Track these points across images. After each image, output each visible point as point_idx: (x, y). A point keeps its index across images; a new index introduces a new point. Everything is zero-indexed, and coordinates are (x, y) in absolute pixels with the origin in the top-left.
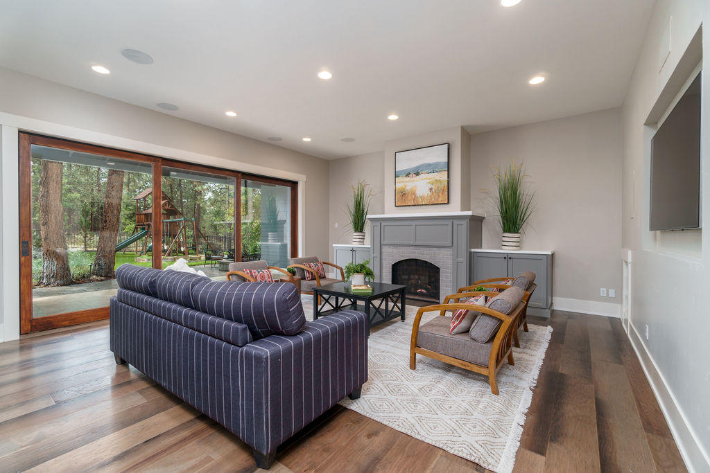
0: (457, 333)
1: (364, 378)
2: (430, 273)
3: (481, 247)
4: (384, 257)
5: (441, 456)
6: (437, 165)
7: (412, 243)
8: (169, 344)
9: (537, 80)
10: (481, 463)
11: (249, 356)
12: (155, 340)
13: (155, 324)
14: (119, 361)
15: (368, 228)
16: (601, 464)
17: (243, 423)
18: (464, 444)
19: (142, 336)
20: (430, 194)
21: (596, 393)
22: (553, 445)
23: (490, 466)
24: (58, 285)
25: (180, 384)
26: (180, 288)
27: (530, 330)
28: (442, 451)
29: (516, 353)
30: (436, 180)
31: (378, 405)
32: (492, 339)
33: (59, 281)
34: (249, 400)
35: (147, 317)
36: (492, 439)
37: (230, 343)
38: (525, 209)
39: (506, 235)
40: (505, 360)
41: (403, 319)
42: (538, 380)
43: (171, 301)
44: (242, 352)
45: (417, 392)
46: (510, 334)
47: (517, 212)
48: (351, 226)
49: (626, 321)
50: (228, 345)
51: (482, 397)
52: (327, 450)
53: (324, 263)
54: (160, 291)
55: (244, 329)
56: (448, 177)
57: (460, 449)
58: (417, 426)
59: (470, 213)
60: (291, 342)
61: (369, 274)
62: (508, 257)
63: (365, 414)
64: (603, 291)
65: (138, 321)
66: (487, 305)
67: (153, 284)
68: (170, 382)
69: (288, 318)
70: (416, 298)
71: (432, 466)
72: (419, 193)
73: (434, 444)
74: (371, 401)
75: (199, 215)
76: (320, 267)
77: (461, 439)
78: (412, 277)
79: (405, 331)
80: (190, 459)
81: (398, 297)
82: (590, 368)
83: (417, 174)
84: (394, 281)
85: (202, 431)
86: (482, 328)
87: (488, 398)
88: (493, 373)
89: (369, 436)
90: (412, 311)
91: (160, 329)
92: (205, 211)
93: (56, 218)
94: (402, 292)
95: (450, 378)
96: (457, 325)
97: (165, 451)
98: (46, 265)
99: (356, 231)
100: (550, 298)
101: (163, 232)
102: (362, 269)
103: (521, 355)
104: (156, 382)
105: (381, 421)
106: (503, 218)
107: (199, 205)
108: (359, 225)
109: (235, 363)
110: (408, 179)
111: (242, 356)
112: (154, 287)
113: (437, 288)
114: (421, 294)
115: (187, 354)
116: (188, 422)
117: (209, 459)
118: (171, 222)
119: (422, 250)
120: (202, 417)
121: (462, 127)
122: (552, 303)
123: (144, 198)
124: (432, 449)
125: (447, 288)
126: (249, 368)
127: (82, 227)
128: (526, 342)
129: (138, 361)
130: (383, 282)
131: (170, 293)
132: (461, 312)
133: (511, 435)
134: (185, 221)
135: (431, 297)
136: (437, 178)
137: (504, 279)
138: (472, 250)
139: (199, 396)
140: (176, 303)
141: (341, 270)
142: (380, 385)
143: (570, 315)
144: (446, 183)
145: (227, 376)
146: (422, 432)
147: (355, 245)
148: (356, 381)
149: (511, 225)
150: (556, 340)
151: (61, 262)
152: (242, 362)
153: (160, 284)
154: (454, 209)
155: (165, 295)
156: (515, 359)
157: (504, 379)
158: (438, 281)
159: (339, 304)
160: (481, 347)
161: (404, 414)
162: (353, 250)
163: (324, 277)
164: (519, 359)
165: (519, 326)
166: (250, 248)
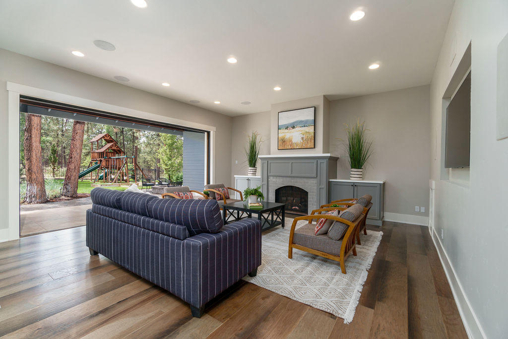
0: (319, 235)
1: (259, 263)
2: (301, 195)
3: (336, 178)
4: (270, 184)
5: (309, 309)
6: (307, 121)
7: (289, 174)
8: (131, 240)
9: (374, 66)
10: (334, 313)
11: (188, 246)
12: (121, 238)
13: (121, 227)
14: (93, 252)
15: (259, 164)
16: (408, 314)
17: (184, 289)
18: (324, 302)
19: (111, 236)
20: (302, 141)
21: (408, 272)
22: (379, 303)
23: (339, 315)
24: (37, 203)
25: (139, 266)
26: (139, 203)
27: (368, 234)
28: (309, 307)
29: (358, 248)
30: (306, 132)
31: (268, 280)
32: (342, 238)
33: (38, 200)
34: (188, 274)
35: (115, 223)
36: (341, 300)
37: (175, 238)
38: (365, 153)
39: (353, 170)
40: (351, 252)
41: (283, 226)
42: (372, 265)
43: (132, 212)
44: (183, 243)
45: (293, 272)
46: (354, 235)
47: (360, 154)
48: (247, 163)
49: (431, 227)
50: (174, 239)
51: (335, 275)
52: (236, 306)
53: (228, 188)
54: (124, 205)
55: (185, 229)
56: (315, 130)
57: (321, 306)
58: (294, 293)
59: (329, 155)
60: (215, 237)
61: (261, 195)
62: (354, 185)
63: (260, 285)
64: (417, 208)
65: (108, 226)
66: (339, 216)
67: (118, 201)
68: (131, 265)
69: (213, 222)
70: (292, 212)
71: (304, 315)
72: (294, 141)
73: (304, 302)
74: (264, 278)
75: (136, 153)
76: (226, 191)
77: (321, 300)
78: (289, 198)
79: (285, 234)
80: (149, 312)
81: (280, 212)
82: (406, 258)
83: (293, 127)
84: (277, 200)
85: (154, 296)
86: (335, 231)
87: (339, 276)
88: (342, 260)
89: (263, 299)
90: (289, 221)
91: (124, 230)
92: (140, 151)
93: (36, 155)
94: (283, 208)
95: (315, 263)
96: (320, 228)
97: (132, 307)
98: (29, 188)
99: (250, 166)
100: (382, 213)
101: (111, 166)
102: (256, 193)
103: (361, 250)
104: (121, 266)
105: (270, 290)
106: (351, 158)
107: (136, 147)
108: (253, 162)
109: (178, 251)
110: (287, 131)
111: (183, 246)
112: (120, 203)
113: (306, 206)
114: (295, 210)
115: (144, 246)
116: (144, 291)
117: (161, 313)
118: (116, 159)
119: (295, 180)
120: (155, 286)
121: (324, 96)
122: (383, 217)
123: (97, 141)
124: (303, 306)
125: (312, 206)
126: (189, 253)
127: (51, 162)
128: (365, 242)
129: (108, 252)
130: (269, 201)
131: (131, 206)
132: (322, 221)
133: (354, 297)
134: (127, 158)
135: (302, 212)
136: (307, 131)
137: (351, 200)
138: (330, 180)
139: (153, 273)
140: (135, 213)
141: (241, 193)
142: (269, 268)
143: (395, 224)
144: (313, 134)
145: (173, 259)
146: (297, 296)
147: (250, 176)
148: (254, 264)
149: (356, 163)
150: (385, 240)
151: (40, 187)
152: (183, 249)
153: (124, 201)
154: (319, 152)
155: (128, 208)
156: (357, 252)
157: (350, 264)
158: (306, 201)
159: (240, 216)
160: (335, 243)
161: (285, 285)
162: (248, 180)
163: (229, 198)
164: (360, 252)
165: (360, 231)
166: (174, 178)
